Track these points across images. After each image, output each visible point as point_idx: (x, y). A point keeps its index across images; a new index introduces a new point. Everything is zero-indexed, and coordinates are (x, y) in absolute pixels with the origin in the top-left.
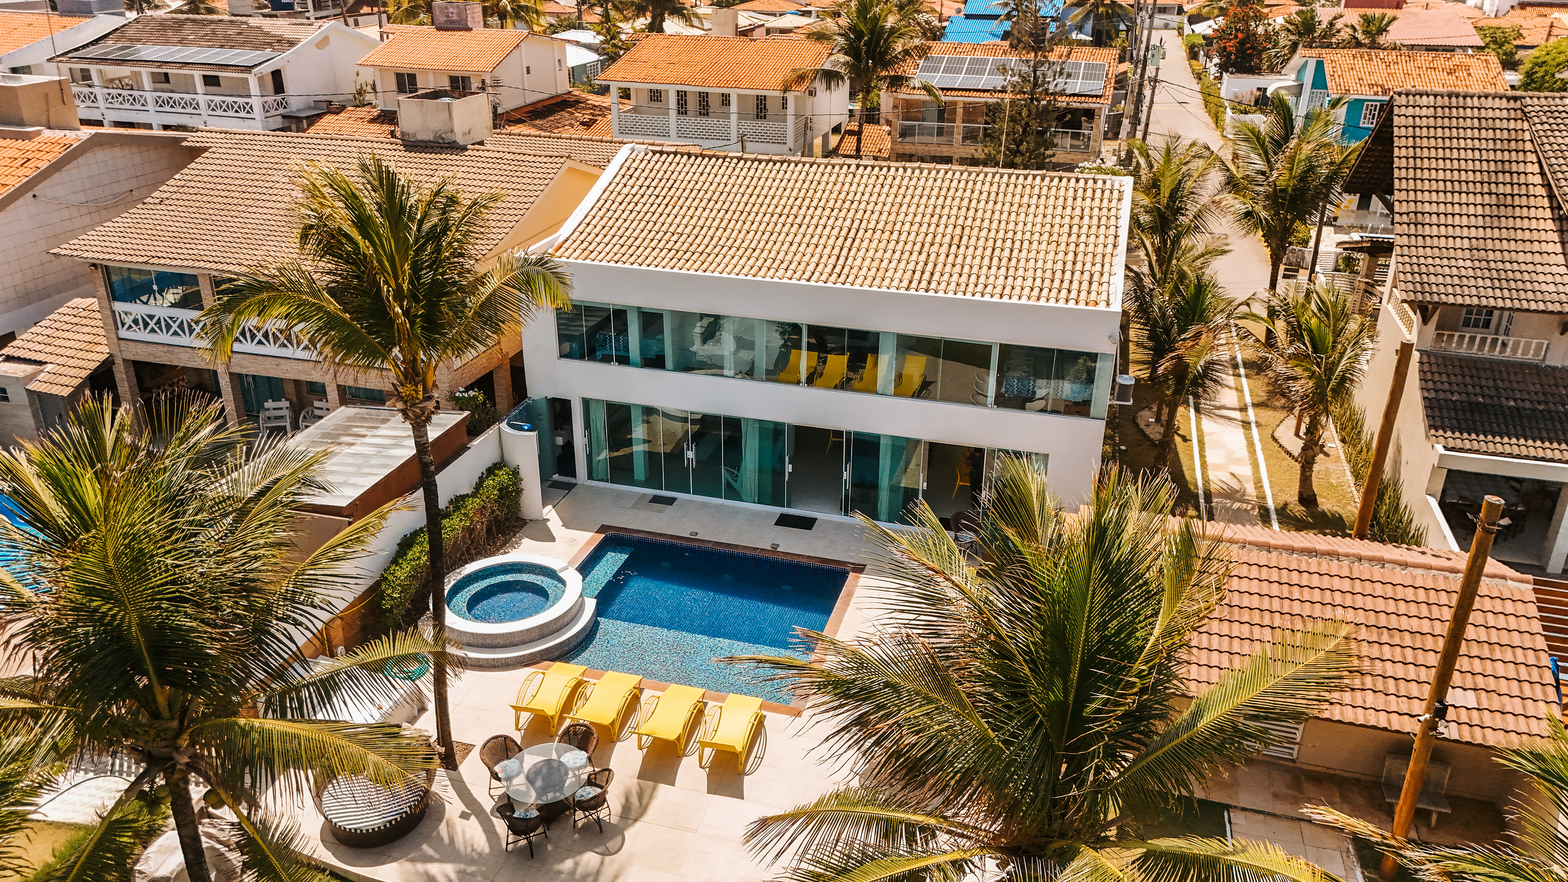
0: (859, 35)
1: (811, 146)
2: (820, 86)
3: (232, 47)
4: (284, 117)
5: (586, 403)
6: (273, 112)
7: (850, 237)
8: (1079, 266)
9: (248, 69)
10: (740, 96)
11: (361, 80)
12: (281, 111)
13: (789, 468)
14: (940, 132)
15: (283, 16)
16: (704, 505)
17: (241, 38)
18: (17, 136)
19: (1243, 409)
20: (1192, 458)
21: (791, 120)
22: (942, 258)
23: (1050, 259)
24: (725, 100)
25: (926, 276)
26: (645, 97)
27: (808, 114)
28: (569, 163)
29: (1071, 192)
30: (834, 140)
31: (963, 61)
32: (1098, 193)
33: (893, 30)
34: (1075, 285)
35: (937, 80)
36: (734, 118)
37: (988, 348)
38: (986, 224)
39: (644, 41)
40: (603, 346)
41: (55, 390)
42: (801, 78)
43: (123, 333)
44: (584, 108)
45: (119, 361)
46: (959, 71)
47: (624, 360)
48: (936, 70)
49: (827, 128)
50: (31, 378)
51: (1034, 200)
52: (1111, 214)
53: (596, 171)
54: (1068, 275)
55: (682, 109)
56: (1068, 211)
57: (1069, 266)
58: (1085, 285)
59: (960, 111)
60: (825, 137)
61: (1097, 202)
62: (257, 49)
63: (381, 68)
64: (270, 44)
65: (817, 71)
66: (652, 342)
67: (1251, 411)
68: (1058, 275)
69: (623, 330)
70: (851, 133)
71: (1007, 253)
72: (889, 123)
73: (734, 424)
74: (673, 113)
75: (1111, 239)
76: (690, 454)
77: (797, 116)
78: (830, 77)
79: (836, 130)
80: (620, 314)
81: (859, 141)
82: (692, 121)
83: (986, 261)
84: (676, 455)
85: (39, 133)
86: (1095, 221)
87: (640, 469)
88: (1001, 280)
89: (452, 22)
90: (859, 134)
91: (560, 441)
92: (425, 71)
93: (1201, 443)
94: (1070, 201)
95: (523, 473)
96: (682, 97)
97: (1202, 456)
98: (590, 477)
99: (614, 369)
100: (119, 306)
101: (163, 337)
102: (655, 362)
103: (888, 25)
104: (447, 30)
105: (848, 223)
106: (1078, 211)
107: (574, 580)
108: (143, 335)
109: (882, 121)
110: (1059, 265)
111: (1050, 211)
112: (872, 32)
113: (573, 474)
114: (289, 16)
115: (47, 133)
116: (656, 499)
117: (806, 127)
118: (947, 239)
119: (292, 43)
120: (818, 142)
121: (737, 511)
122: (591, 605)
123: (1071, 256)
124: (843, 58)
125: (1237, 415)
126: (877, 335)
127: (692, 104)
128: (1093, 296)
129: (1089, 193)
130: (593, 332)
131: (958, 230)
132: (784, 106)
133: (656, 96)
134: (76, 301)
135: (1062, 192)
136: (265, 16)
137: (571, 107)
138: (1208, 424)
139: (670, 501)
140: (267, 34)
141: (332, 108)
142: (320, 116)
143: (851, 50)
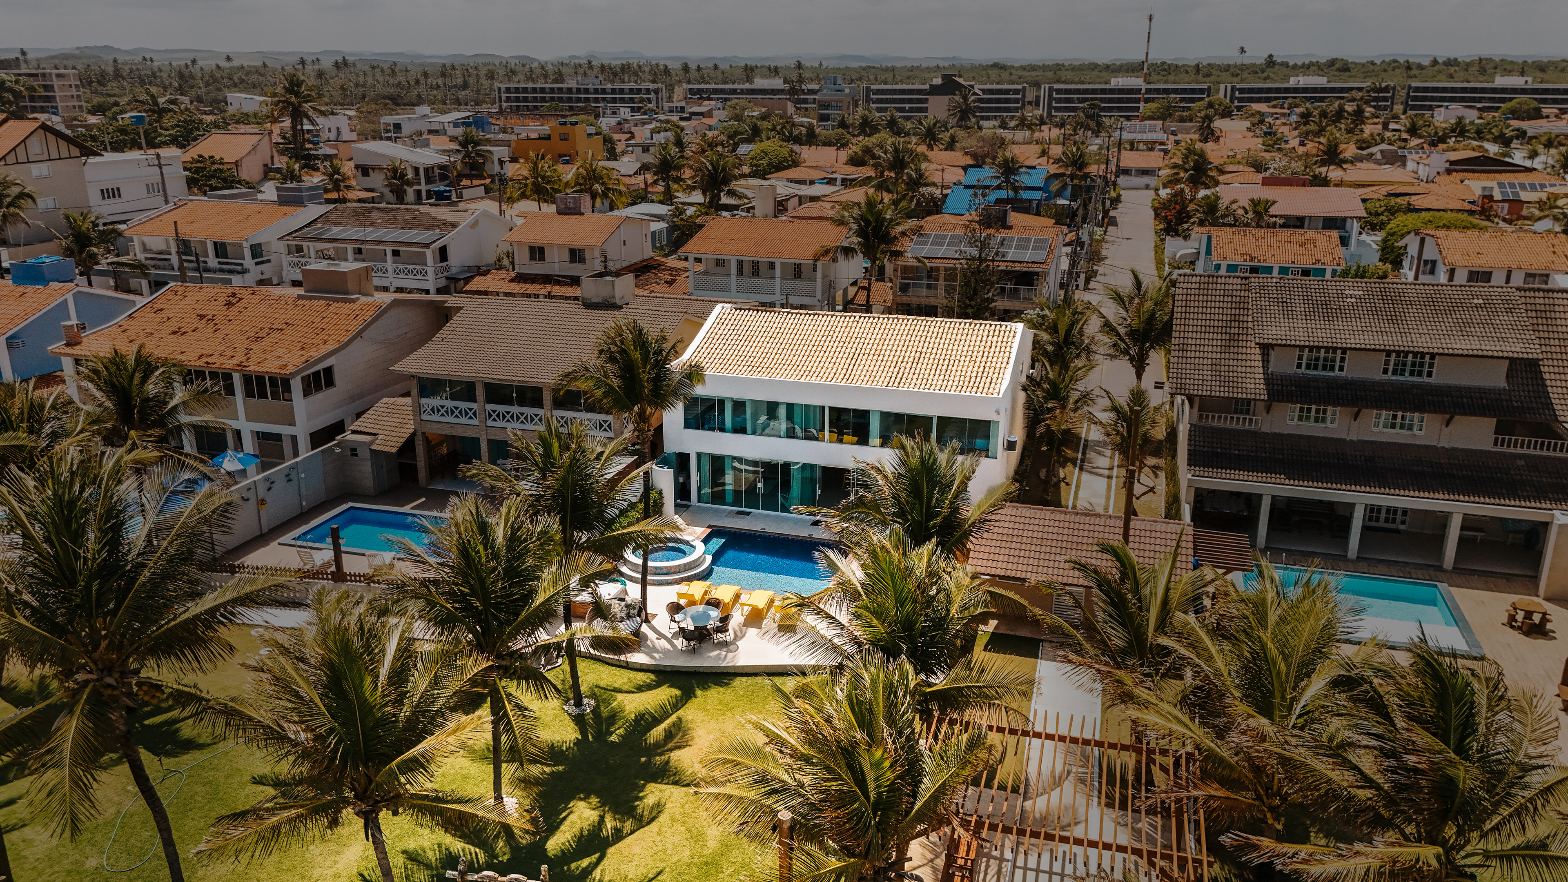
0: (868, 223)
1: (834, 298)
2: (841, 258)
3: (410, 228)
4: (447, 278)
5: (699, 455)
6: (440, 275)
7: (854, 358)
8: (985, 374)
9: (427, 246)
10: (782, 263)
11: (500, 250)
12: (445, 274)
13: (819, 492)
14: (929, 287)
15: (444, 205)
16: (768, 515)
17: (415, 222)
18: (345, 301)
19: (1111, 469)
20: (1069, 494)
21: (819, 282)
22: (907, 370)
23: (970, 370)
24: (772, 265)
25: (898, 380)
26: (713, 263)
27: (832, 278)
28: (686, 316)
29: (986, 333)
30: (852, 291)
31: (945, 237)
32: (1002, 333)
33: (891, 220)
34: (982, 385)
35: (926, 250)
36: (778, 281)
37: (930, 419)
38: (935, 351)
39: (712, 223)
40: (709, 422)
41: (387, 449)
42: (827, 252)
43: (424, 417)
44: (664, 270)
45: (419, 434)
46: (942, 244)
47: (722, 430)
48: (925, 243)
49: (846, 283)
50: (372, 443)
51: (964, 337)
52: (1009, 345)
53: (699, 320)
54: (978, 379)
55: (740, 272)
56: (983, 343)
57: (980, 374)
58: (987, 385)
59: (942, 273)
60: (845, 291)
61: (1000, 339)
62: (428, 230)
63: (520, 243)
64: (438, 226)
65: (838, 247)
66: (739, 419)
67: (1115, 470)
68: (973, 379)
69: (722, 411)
70: (863, 288)
71: (945, 367)
72: (891, 281)
73: (786, 466)
74: (734, 278)
75: (1006, 359)
76: (760, 485)
77: (824, 277)
78: (848, 251)
79: (855, 283)
80: (721, 402)
81: (868, 296)
82: (747, 281)
83: (933, 372)
84: (752, 488)
85: (358, 299)
86: (998, 349)
87: (729, 498)
88: (940, 382)
89: (570, 209)
90: (868, 289)
91: (681, 480)
92: (551, 245)
93: (1078, 487)
94: (985, 338)
95: (665, 494)
96: (740, 263)
97: (1076, 493)
98: (699, 501)
99: (717, 434)
100: (424, 401)
101: (449, 419)
102: (740, 429)
103: (888, 217)
104: (566, 214)
105: (853, 350)
106: (989, 344)
107: (700, 547)
108: (436, 418)
109: (887, 279)
110: (974, 374)
111: (972, 343)
112: (877, 221)
113: (690, 500)
114: (449, 205)
115: (363, 299)
116: (739, 513)
117: (830, 287)
118: (911, 359)
119: (454, 226)
120: (840, 293)
121: (788, 519)
122: (709, 559)
123: (981, 369)
124: (856, 240)
125: (1106, 472)
126: (868, 412)
127: (747, 269)
128: (991, 390)
129: (997, 333)
130: (704, 413)
131: (918, 354)
132: (814, 270)
133: (720, 263)
134: (385, 400)
135: (981, 332)
136: (431, 205)
137: (655, 268)
138: (1085, 476)
139: (748, 514)
140: (434, 218)
141: (480, 271)
142: (473, 277)
143: (861, 233)
